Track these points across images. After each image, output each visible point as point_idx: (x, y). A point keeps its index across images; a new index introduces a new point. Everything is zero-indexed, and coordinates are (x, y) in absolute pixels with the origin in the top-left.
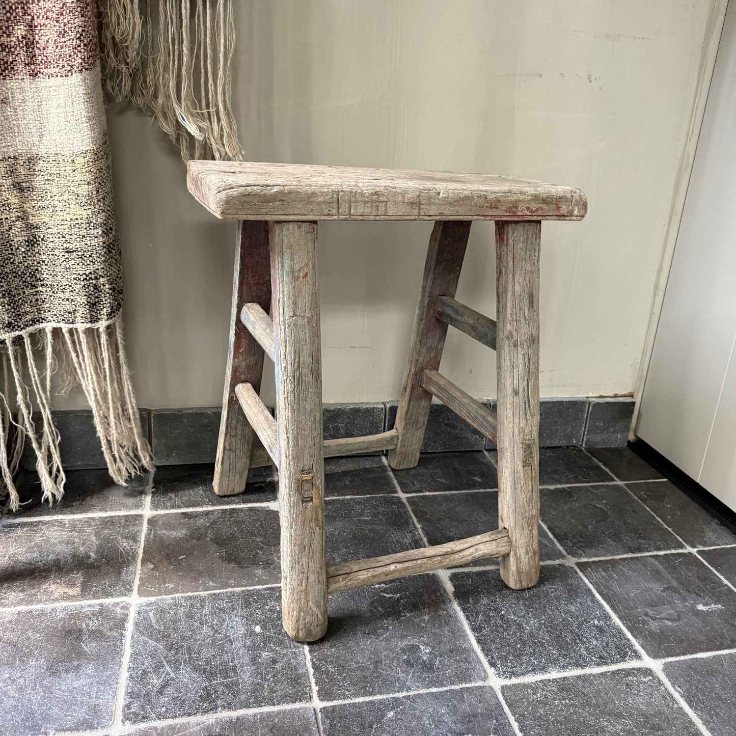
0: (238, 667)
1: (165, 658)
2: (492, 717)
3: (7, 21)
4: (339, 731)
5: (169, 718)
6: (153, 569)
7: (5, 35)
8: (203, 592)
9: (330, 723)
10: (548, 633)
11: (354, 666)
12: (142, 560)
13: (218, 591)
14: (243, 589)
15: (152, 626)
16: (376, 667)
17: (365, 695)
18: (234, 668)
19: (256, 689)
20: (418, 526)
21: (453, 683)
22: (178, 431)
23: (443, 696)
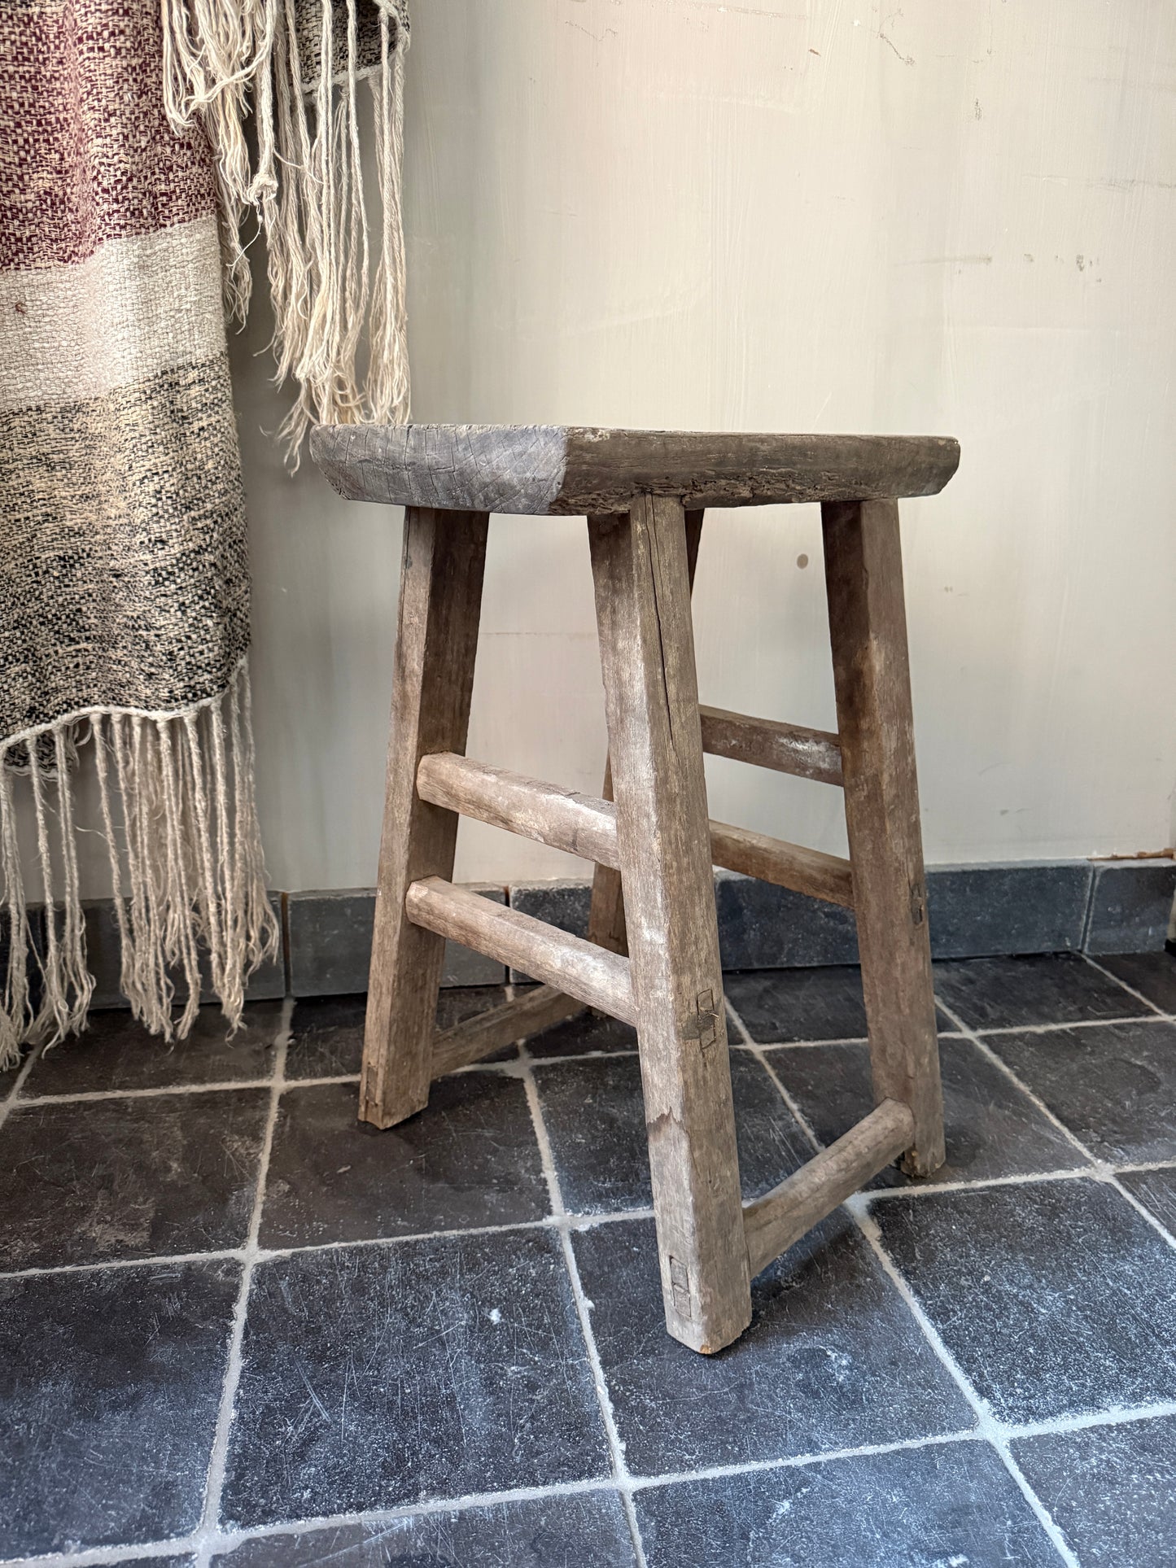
0: (459, 1399)
1: (310, 1378)
2: (1003, 1514)
3: (20, 165)
4: (678, 1547)
5: (317, 1514)
6: (288, 1194)
7: (17, 191)
8: (384, 1240)
9: (658, 1527)
10: (1087, 1322)
11: (696, 1396)
12: (268, 1175)
13: (414, 1237)
14: (462, 1232)
15: (285, 1311)
16: (741, 1399)
17: (725, 1460)
18: (450, 1401)
19: (498, 1447)
20: (794, 1106)
21: (908, 1435)
22: (336, 932)
23: (889, 1464)
